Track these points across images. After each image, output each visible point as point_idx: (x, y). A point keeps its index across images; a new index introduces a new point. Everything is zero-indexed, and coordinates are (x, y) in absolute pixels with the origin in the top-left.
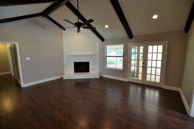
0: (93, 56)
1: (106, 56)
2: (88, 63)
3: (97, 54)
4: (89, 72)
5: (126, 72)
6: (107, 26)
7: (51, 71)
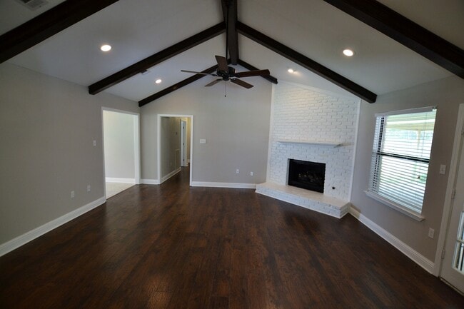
0: (341, 148)
1: (380, 154)
2: (323, 166)
3: (353, 143)
4: (323, 192)
5: (432, 230)
6: (348, 53)
7: (238, 170)
